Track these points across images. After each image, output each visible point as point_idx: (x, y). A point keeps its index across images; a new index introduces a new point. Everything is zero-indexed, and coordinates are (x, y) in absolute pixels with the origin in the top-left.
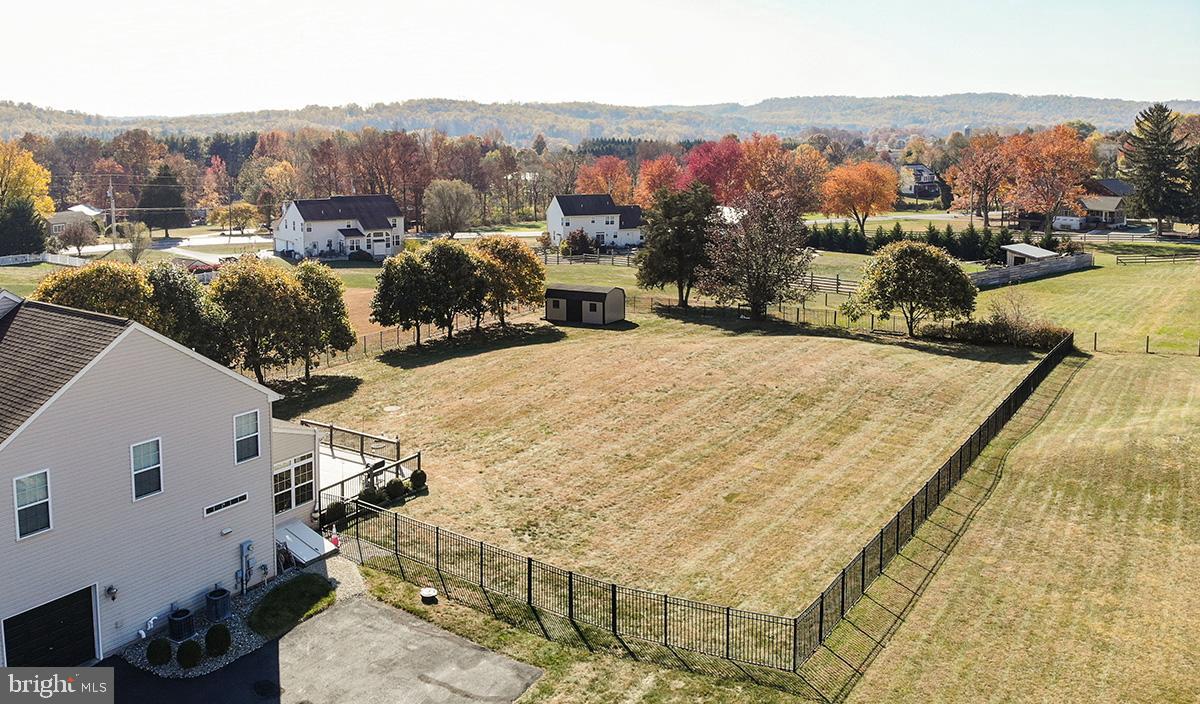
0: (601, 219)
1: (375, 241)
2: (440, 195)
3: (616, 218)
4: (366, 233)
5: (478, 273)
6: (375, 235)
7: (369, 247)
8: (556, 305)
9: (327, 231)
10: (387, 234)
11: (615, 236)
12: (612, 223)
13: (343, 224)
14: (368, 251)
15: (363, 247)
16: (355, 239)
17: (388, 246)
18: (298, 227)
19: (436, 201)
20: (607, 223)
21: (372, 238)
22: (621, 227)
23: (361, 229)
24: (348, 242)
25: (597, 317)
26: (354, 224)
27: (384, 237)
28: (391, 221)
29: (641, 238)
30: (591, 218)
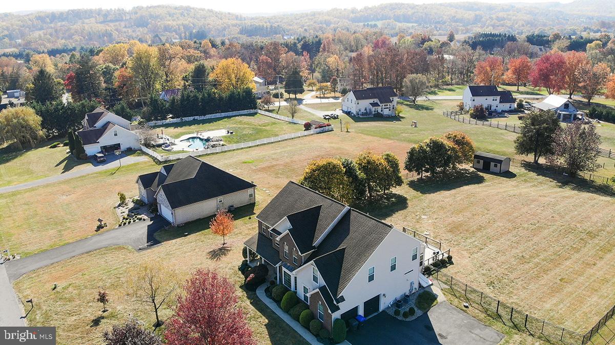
0: (490, 98)
2: (411, 81)
3: (498, 98)
4: (381, 105)
5: (449, 153)
6: (385, 106)
7: (382, 111)
8: (478, 162)
9: (365, 104)
10: (390, 105)
11: (497, 107)
12: (496, 100)
13: (371, 101)
14: (381, 113)
15: (380, 111)
16: (376, 108)
17: (390, 110)
18: (353, 102)
19: (409, 84)
20: (493, 100)
21: (384, 107)
22: (500, 102)
23: (379, 103)
24: (373, 109)
26: (376, 100)
27: (388, 107)
28: (391, 98)
29: (510, 107)
30: (486, 97)
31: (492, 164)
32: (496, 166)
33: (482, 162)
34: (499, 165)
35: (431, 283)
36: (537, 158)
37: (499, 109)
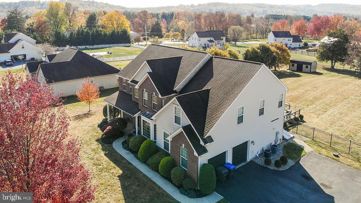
0: (287, 39)
1: (218, 44)
2: (233, 30)
3: (292, 39)
4: (215, 41)
5: (274, 54)
6: (218, 42)
8: (293, 65)
9: (205, 41)
10: (221, 42)
11: (291, 45)
12: (290, 40)
13: (209, 39)
16: (212, 43)
17: (221, 45)
18: (197, 39)
19: (232, 32)
20: (289, 40)
21: (217, 43)
22: (293, 42)
23: (214, 40)
24: (210, 44)
25: (308, 70)
26: (212, 39)
27: (220, 43)
28: (222, 38)
29: (299, 45)
30: (283, 38)
31: (304, 66)
32: (307, 67)
33: (296, 65)
34: (309, 66)
35: (292, 136)
36: (333, 64)
37: (292, 46)
